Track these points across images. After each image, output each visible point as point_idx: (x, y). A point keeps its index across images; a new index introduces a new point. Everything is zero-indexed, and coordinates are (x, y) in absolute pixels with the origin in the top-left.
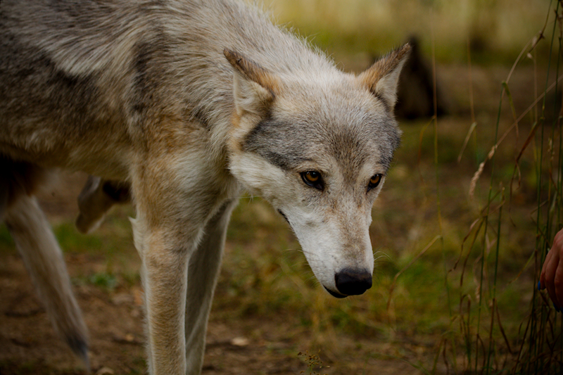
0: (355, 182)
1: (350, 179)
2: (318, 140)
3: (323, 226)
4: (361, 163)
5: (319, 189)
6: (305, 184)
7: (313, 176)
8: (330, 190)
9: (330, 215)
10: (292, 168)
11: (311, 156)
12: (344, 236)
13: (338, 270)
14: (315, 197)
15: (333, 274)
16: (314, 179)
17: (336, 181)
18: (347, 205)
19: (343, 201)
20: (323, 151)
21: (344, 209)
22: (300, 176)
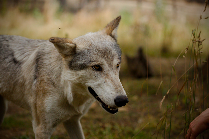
0: (112, 66)
1: (110, 65)
2: (95, 54)
3: (105, 84)
4: (113, 59)
5: (100, 71)
6: (94, 70)
7: (97, 67)
8: (104, 70)
9: (107, 79)
10: (88, 66)
11: (94, 60)
12: (114, 86)
13: (115, 98)
14: (99, 74)
15: (113, 100)
16: (97, 68)
17: (106, 66)
18: (112, 75)
19: (110, 73)
20: (98, 57)
21: (111, 76)
22: (92, 68)
